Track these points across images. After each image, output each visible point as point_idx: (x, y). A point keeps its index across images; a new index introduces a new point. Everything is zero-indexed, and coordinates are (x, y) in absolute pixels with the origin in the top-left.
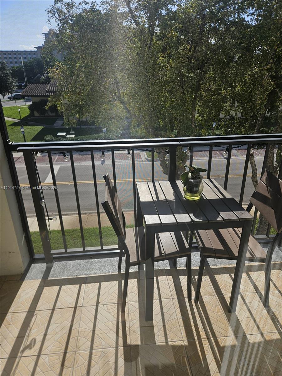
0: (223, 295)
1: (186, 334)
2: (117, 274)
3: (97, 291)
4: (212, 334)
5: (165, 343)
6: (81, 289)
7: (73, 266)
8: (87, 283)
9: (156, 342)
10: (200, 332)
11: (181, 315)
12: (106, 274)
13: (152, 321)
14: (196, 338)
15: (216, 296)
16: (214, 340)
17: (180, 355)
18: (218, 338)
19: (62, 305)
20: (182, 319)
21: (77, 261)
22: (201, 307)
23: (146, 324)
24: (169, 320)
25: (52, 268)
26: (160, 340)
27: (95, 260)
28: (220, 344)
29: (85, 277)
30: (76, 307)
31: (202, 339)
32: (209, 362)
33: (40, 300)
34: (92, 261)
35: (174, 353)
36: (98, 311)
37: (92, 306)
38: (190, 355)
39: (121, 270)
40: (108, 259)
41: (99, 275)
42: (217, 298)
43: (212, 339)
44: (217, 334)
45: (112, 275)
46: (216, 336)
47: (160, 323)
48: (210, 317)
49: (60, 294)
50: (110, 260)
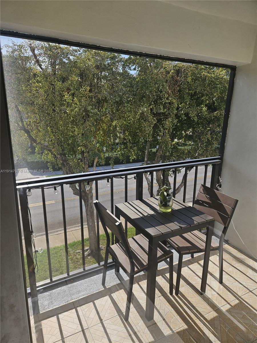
0: (191, 283)
1: (183, 320)
2: (103, 290)
3: (94, 310)
4: (199, 315)
5: (172, 333)
6: (79, 313)
7: (59, 294)
8: (82, 305)
9: (165, 335)
10: (191, 315)
11: (171, 308)
12: (94, 293)
13: (153, 320)
14: (190, 321)
15: (187, 285)
16: (203, 318)
17: (186, 338)
18: (204, 316)
19: (68, 333)
20: (174, 311)
21: (60, 288)
22: (182, 297)
23: (150, 323)
24: (165, 314)
25: (39, 301)
26: (166, 332)
27: (77, 282)
28: (208, 319)
29: (76, 301)
30: (83, 331)
31: (195, 321)
32: (208, 335)
33: (44, 336)
34: (75, 284)
35: (182, 339)
36: (106, 327)
37: (97, 325)
38: (193, 336)
39: (105, 286)
40: (88, 279)
41: (88, 295)
42: (189, 286)
43: (201, 318)
44: (202, 313)
45: (100, 291)
46: (203, 315)
47: (160, 319)
48: (192, 302)
49: (61, 323)
50: (91, 280)
